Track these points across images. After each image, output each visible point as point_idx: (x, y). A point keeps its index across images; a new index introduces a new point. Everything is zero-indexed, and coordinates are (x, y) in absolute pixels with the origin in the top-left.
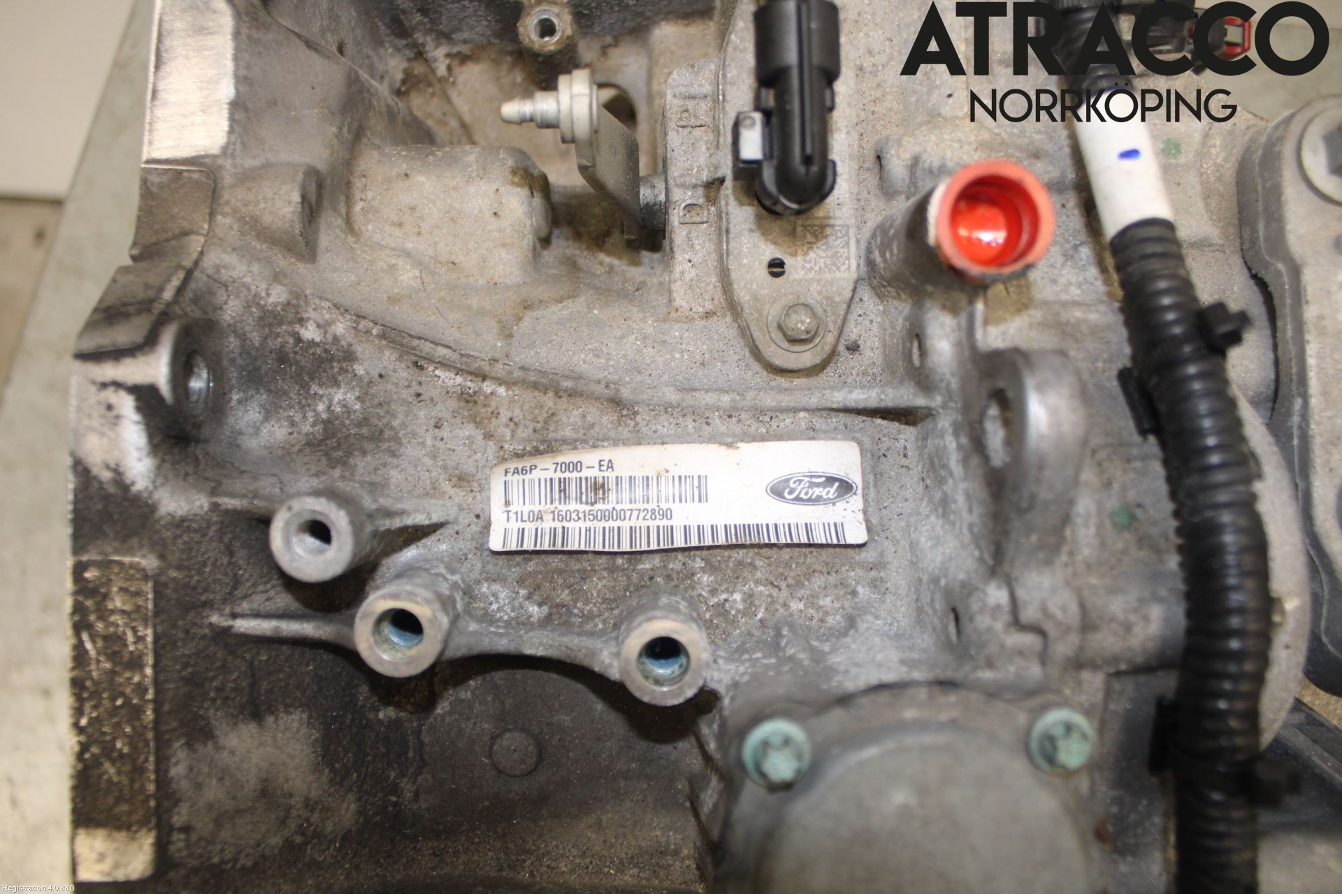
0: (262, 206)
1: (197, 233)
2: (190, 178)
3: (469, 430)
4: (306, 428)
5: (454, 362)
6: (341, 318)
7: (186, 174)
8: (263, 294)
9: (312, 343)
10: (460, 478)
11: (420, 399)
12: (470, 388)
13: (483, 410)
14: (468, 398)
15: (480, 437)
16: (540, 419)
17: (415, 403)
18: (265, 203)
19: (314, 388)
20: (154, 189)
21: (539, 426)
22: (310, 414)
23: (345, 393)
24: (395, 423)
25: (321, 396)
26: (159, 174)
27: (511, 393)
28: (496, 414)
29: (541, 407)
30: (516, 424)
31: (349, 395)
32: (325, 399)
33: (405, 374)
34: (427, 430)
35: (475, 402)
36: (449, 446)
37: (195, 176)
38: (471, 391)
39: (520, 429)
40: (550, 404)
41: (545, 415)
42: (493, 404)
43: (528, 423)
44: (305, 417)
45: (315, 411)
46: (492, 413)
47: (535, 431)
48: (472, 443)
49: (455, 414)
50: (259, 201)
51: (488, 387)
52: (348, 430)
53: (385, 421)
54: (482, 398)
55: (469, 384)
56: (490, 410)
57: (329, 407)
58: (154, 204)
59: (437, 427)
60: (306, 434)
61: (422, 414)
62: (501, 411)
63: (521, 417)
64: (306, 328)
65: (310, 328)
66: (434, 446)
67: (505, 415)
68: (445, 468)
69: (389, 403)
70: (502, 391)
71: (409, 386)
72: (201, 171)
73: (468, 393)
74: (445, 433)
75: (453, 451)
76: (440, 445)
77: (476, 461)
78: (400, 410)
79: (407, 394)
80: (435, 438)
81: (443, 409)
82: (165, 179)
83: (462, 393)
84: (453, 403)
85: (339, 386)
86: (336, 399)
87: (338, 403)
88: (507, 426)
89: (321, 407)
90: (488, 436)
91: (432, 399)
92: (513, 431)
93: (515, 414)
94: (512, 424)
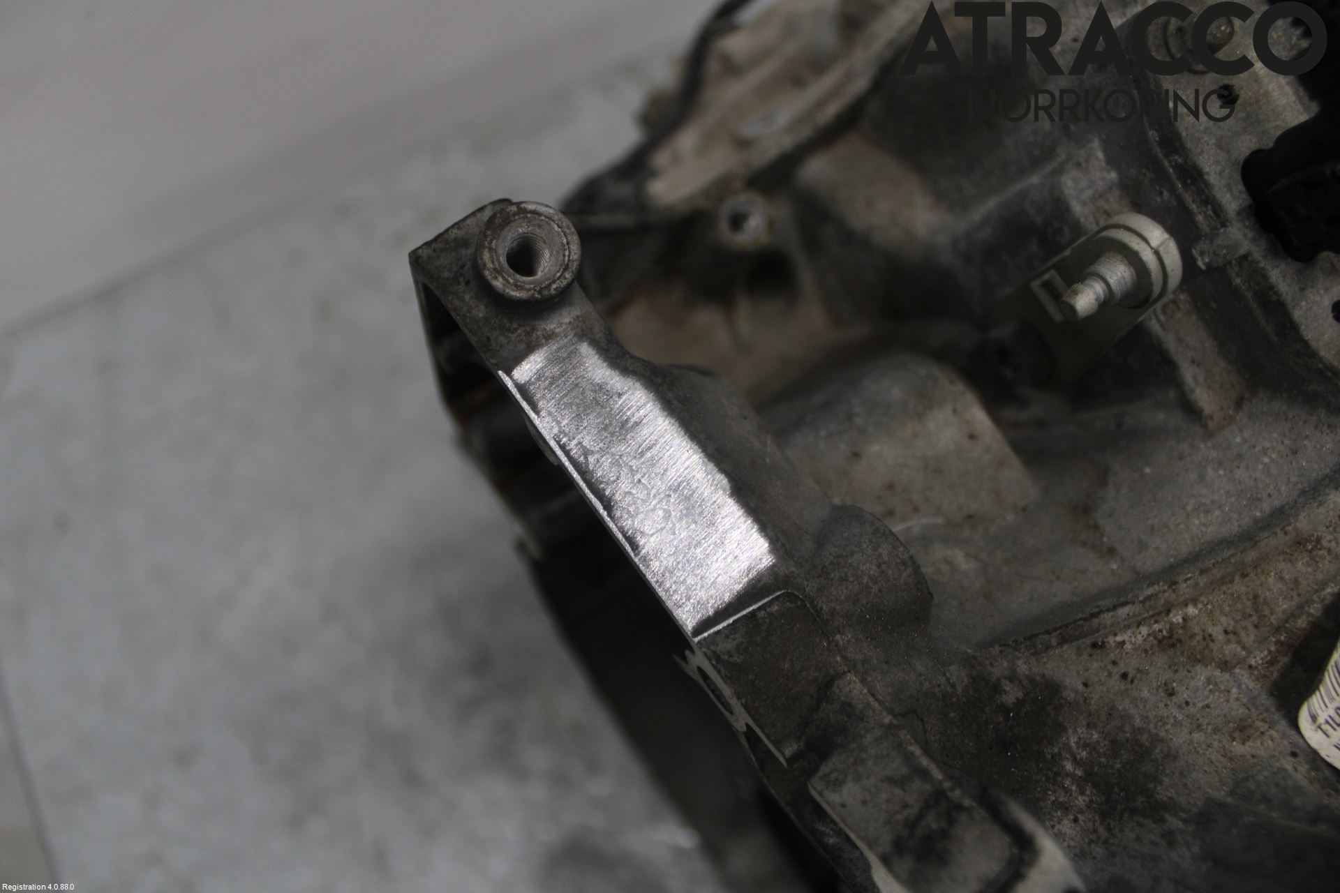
0: (875, 589)
1: (841, 675)
2: (770, 615)
3: (1202, 674)
4: (1081, 801)
5: (1140, 614)
6: (1017, 654)
7: (762, 614)
8: (950, 690)
9: (1020, 703)
10: (1241, 729)
11: (1129, 679)
12: (1160, 631)
13: (1194, 643)
14: (1169, 642)
15: (1218, 673)
16: (1248, 611)
17: (1129, 687)
18: (876, 583)
19: (1048, 751)
20: (737, 659)
21: (1254, 618)
22: (1067, 783)
23: (1075, 731)
24: (1138, 722)
25: (1060, 754)
26: (727, 637)
27: (1200, 606)
28: (1208, 638)
29: (1239, 597)
30: (1235, 633)
31: (1079, 731)
32: (1064, 754)
33: (1095, 665)
34: (1166, 705)
35: (1180, 641)
36: (1200, 705)
37: (775, 608)
38: (1165, 633)
39: (1243, 635)
40: (1243, 589)
41: (1249, 603)
42: (1197, 630)
43: (1244, 624)
44: (1066, 790)
45: (1067, 775)
46: (1204, 639)
47: (1256, 627)
48: (1216, 684)
49: (1173, 667)
50: (867, 587)
51: (1176, 618)
52: (1112, 768)
53: (1128, 728)
54: (1180, 631)
55: (1156, 627)
56: (1199, 638)
57: (1075, 759)
58: (751, 677)
59: (1171, 694)
60: (1088, 807)
61: (1145, 693)
62: (1210, 630)
63: (1232, 623)
64: (1005, 692)
65: (1007, 688)
66: (1188, 716)
67: (1216, 631)
68: (1216, 730)
69: (1113, 708)
70: (1191, 610)
71: (1110, 675)
72: (777, 598)
73: (1164, 637)
74: (1184, 695)
75: (1208, 706)
76: (1192, 710)
77: (1237, 699)
78: (1124, 705)
79: (1115, 684)
80: (1180, 707)
81: (1158, 669)
82: (739, 638)
83: (1160, 642)
84: (1161, 659)
85: (1065, 729)
86: (1073, 745)
87: (1078, 748)
88: (1229, 641)
89: (1069, 766)
90: (1225, 666)
91: (1139, 670)
92: (1239, 642)
93: (1225, 625)
94: (1231, 636)
